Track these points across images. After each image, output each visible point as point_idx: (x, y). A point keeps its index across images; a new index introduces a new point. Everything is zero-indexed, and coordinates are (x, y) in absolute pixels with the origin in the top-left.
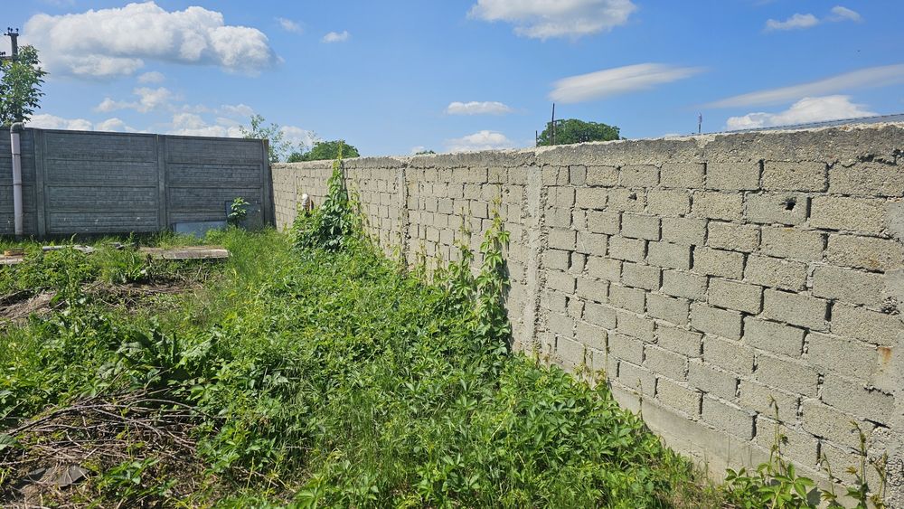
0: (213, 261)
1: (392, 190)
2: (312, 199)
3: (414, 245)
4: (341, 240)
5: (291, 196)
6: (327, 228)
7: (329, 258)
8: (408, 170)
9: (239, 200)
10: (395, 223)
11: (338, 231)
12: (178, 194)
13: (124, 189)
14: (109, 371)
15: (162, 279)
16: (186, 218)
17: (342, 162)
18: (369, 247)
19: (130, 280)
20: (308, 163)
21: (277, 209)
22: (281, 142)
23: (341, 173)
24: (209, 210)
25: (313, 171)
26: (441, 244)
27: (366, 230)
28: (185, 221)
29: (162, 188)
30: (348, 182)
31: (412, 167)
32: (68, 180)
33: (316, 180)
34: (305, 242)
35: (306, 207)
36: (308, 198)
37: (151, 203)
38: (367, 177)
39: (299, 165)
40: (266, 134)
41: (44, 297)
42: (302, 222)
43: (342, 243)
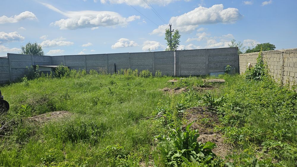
0: (221, 83)
1: (278, 61)
2: (252, 64)
3: (286, 78)
4: (260, 77)
5: (245, 64)
6: (256, 73)
7: (256, 82)
8: (284, 54)
9: (228, 66)
10: (279, 71)
11: (260, 74)
12: (211, 65)
13: (198, 64)
14: (200, 102)
15: (208, 86)
16: (213, 71)
17: (262, 53)
18: (270, 79)
19: (200, 86)
20: (251, 54)
21: (240, 68)
22: (242, 47)
23: (261, 56)
24: (219, 69)
25: (252, 56)
26: (295, 77)
27: (269, 74)
28: (213, 72)
29: (207, 63)
30: (264, 59)
31: (285, 53)
32: (185, 62)
33: (253, 59)
34: (248, 78)
35: (250, 67)
36: (250, 64)
37: (204, 67)
38: (270, 57)
39: (248, 54)
40: (237, 45)
41: (183, 89)
42: (248, 72)
43: (261, 78)
